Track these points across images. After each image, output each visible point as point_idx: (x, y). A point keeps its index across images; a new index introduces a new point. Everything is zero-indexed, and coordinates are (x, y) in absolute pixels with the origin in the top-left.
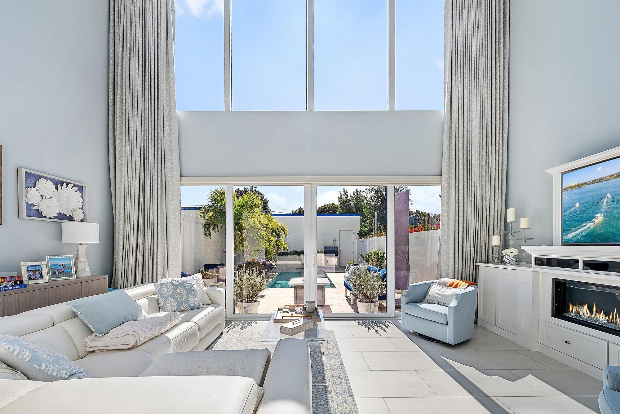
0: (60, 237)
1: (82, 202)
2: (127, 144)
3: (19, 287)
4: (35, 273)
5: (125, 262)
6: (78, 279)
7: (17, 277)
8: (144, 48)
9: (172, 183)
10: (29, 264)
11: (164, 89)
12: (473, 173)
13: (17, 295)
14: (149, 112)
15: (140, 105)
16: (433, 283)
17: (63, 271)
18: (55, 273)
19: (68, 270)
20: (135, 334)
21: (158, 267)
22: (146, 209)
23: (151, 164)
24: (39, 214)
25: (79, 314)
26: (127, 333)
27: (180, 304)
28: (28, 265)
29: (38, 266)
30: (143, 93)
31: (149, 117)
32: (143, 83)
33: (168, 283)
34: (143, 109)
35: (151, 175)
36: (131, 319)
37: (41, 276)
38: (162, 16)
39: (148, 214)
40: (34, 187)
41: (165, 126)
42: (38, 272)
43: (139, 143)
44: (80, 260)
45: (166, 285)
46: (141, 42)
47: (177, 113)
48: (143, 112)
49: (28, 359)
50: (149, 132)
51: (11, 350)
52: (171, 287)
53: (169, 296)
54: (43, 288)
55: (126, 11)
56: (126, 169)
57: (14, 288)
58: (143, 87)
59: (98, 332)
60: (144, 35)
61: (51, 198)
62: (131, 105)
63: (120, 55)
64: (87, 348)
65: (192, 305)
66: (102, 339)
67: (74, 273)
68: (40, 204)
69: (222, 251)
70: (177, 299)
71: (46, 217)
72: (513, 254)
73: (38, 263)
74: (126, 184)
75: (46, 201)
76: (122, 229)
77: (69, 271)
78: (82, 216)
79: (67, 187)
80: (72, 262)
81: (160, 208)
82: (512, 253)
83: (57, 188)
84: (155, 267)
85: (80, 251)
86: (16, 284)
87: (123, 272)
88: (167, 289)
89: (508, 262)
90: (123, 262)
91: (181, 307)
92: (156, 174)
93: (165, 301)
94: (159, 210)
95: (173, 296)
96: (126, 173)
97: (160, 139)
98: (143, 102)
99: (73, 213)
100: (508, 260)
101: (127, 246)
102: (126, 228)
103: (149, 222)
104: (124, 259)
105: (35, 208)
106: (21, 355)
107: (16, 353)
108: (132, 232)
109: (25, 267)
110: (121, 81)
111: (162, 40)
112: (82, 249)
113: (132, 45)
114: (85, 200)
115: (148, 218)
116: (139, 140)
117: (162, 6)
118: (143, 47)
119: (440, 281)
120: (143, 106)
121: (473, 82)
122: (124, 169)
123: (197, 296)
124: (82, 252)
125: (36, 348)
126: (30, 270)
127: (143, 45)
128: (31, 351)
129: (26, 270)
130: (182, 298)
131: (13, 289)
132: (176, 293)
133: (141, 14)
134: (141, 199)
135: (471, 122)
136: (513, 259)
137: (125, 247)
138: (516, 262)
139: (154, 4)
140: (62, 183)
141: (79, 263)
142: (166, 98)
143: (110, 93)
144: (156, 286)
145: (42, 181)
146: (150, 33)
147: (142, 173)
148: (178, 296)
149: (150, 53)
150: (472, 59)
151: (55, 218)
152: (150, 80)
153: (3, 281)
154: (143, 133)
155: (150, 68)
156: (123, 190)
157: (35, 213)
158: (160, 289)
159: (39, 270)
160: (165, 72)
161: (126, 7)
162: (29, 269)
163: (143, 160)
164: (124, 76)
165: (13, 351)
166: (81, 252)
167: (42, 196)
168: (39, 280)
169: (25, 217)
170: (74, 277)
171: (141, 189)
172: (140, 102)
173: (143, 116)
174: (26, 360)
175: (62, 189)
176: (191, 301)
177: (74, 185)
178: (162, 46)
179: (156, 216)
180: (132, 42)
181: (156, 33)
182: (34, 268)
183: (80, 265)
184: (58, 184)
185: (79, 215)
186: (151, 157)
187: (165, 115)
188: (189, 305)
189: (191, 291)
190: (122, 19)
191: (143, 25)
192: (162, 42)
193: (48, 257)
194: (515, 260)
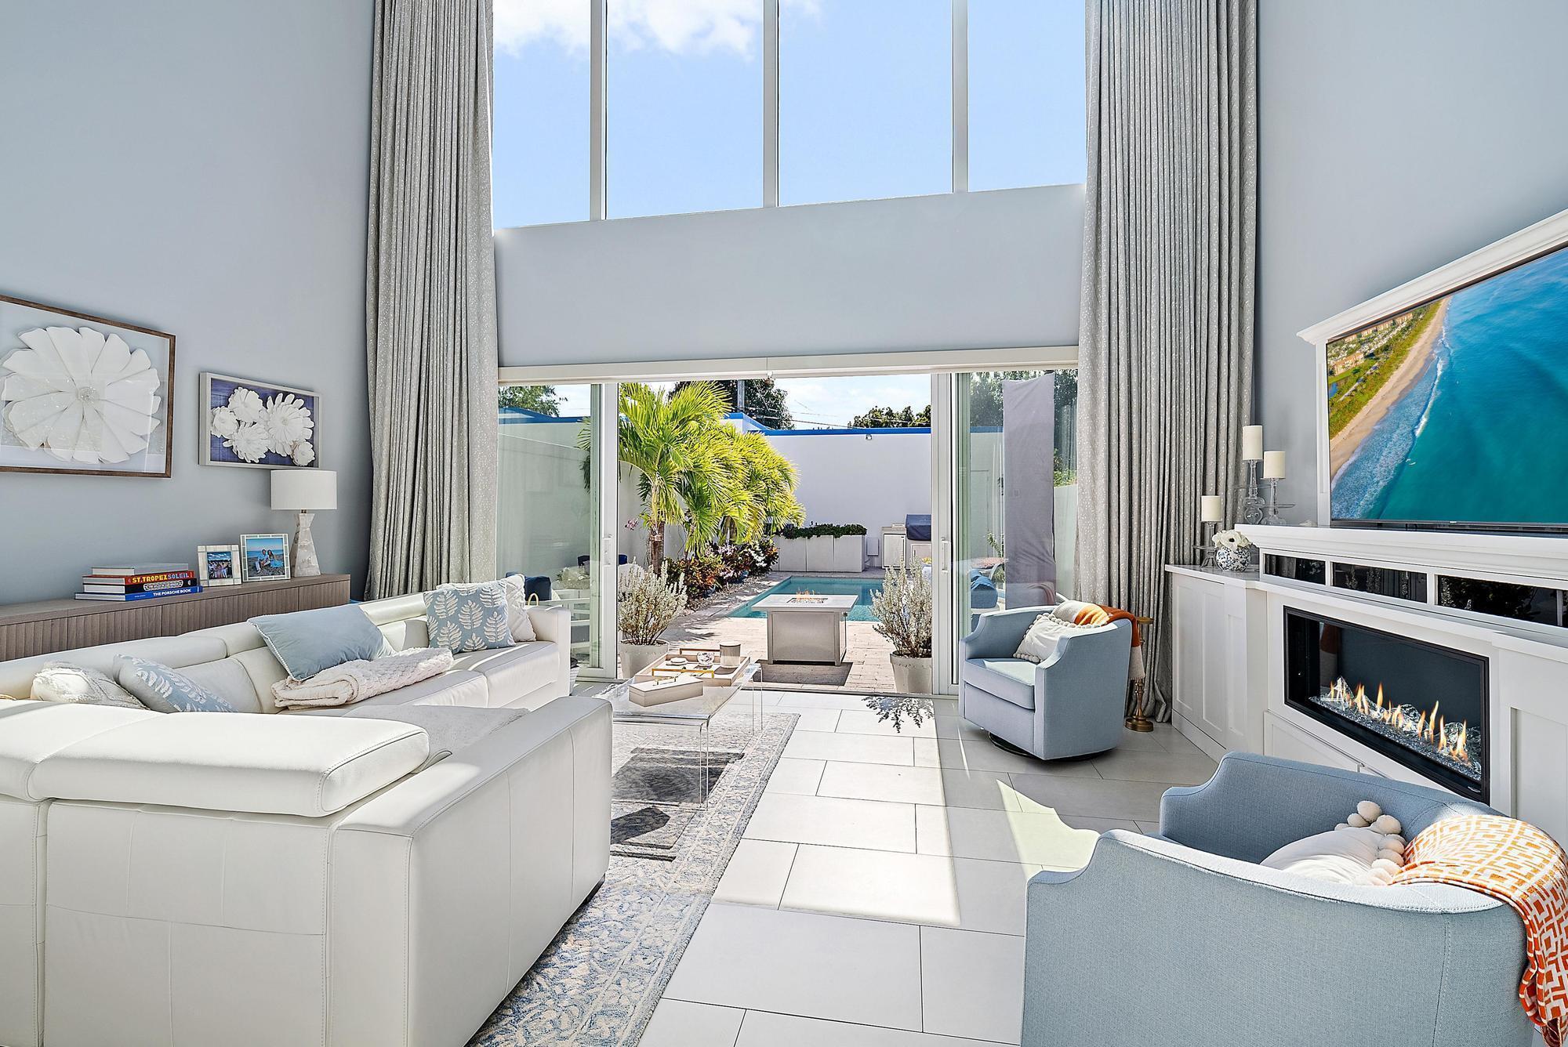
0: (267, 497)
1: (312, 429)
2: (397, 306)
3: (189, 590)
4: (220, 566)
5: (388, 548)
6: (295, 580)
7: (188, 573)
8: (432, 107)
9: (480, 383)
10: (212, 549)
11: (469, 187)
12: (1154, 337)
13: (187, 605)
14: (440, 237)
15: (423, 225)
16: (1042, 613)
17: (269, 565)
18: (255, 567)
19: (277, 562)
20: (352, 681)
21: (451, 559)
22: (430, 438)
23: (442, 344)
24: (232, 456)
25: (268, 641)
26: (338, 679)
27: (466, 635)
28: (209, 551)
29: (225, 552)
30: (431, 198)
31: (440, 247)
32: (431, 178)
33: (448, 592)
34: (429, 231)
35: (442, 367)
36: (359, 657)
37: (230, 572)
38: (467, 37)
39: (435, 447)
40: (227, 404)
41: (469, 263)
42: (225, 565)
43: (419, 304)
44: (300, 543)
45: (445, 597)
46: (427, 95)
47: (493, 235)
48: (429, 238)
49: (166, 695)
50: (440, 278)
51: (144, 678)
52: (453, 601)
53: (449, 618)
54: (232, 593)
55: (401, 37)
56: (395, 358)
57: (182, 591)
58: (431, 186)
59: (295, 673)
60: (433, 80)
61: (254, 423)
62: (407, 227)
63: (390, 128)
64: (276, 701)
65: (492, 640)
66: (301, 686)
67: (287, 567)
68: (236, 436)
69: (626, 526)
70: (461, 626)
71: (244, 461)
72: (1235, 544)
73: (225, 548)
74: (394, 387)
75: (245, 430)
76: (384, 479)
77: (278, 564)
78: (310, 457)
79: (283, 401)
80: (285, 547)
81: (457, 434)
82: (1232, 540)
83: (265, 404)
84: (445, 561)
85: (301, 526)
86: (185, 586)
87: (384, 570)
88: (446, 605)
89: (1224, 565)
90: (385, 548)
91: (469, 643)
92: (450, 365)
93: (439, 628)
94: (455, 439)
95: (454, 619)
96: (395, 366)
97: (458, 292)
98: (430, 218)
99: (293, 451)
100: (1224, 560)
101: (393, 516)
102: (392, 478)
103: (434, 466)
104: (386, 543)
105: (226, 444)
106: (159, 688)
107: (150, 684)
108: (403, 486)
109: (205, 554)
110: (390, 180)
111: (467, 87)
112: (305, 521)
113: (412, 103)
114: (317, 425)
115: (434, 456)
116: (419, 297)
117: (468, 17)
118: (433, 104)
119: (1058, 608)
120: (430, 226)
121: (1154, 111)
122: (391, 357)
123: (502, 621)
124: (305, 528)
125: (181, 681)
126: (212, 561)
127: (433, 101)
128: (172, 683)
129: (205, 560)
130: (472, 624)
131: (180, 594)
132: (462, 614)
133: (429, 40)
134: (421, 418)
135: (1148, 211)
136: (1236, 557)
137: (388, 517)
138: (1244, 564)
139: (453, 16)
140: (275, 394)
141: (299, 549)
142: (472, 207)
143: (370, 205)
144: (426, 597)
145: (241, 393)
146: (444, 75)
147: (424, 364)
148: (464, 619)
149: (443, 117)
150: (1152, 53)
151: (261, 461)
152: (442, 171)
153: (165, 578)
154: (427, 280)
155: (442, 146)
156: (388, 399)
157: (227, 453)
158: (433, 604)
159: (226, 561)
160: (470, 152)
161: (401, 30)
162: (211, 559)
163: (426, 337)
164: (396, 168)
165: (148, 679)
166: (303, 528)
167: (239, 421)
168: (226, 580)
169: (209, 462)
170: (287, 576)
171: (422, 397)
172: (423, 219)
173: (429, 246)
174: (164, 696)
175: (274, 404)
176: (489, 631)
177: (297, 396)
178: (466, 100)
179: (448, 452)
180: (412, 99)
181: (456, 74)
182: (218, 557)
183: (301, 554)
184: (267, 396)
185: (305, 454)
186: (442, 331)
187: (469, 242)
188: (485, 639)
189: (492, 611)
190: (395, 54)
191: (433, 60)
192: (466, 91)
193: (244, 538)
194: (1241, 560)
